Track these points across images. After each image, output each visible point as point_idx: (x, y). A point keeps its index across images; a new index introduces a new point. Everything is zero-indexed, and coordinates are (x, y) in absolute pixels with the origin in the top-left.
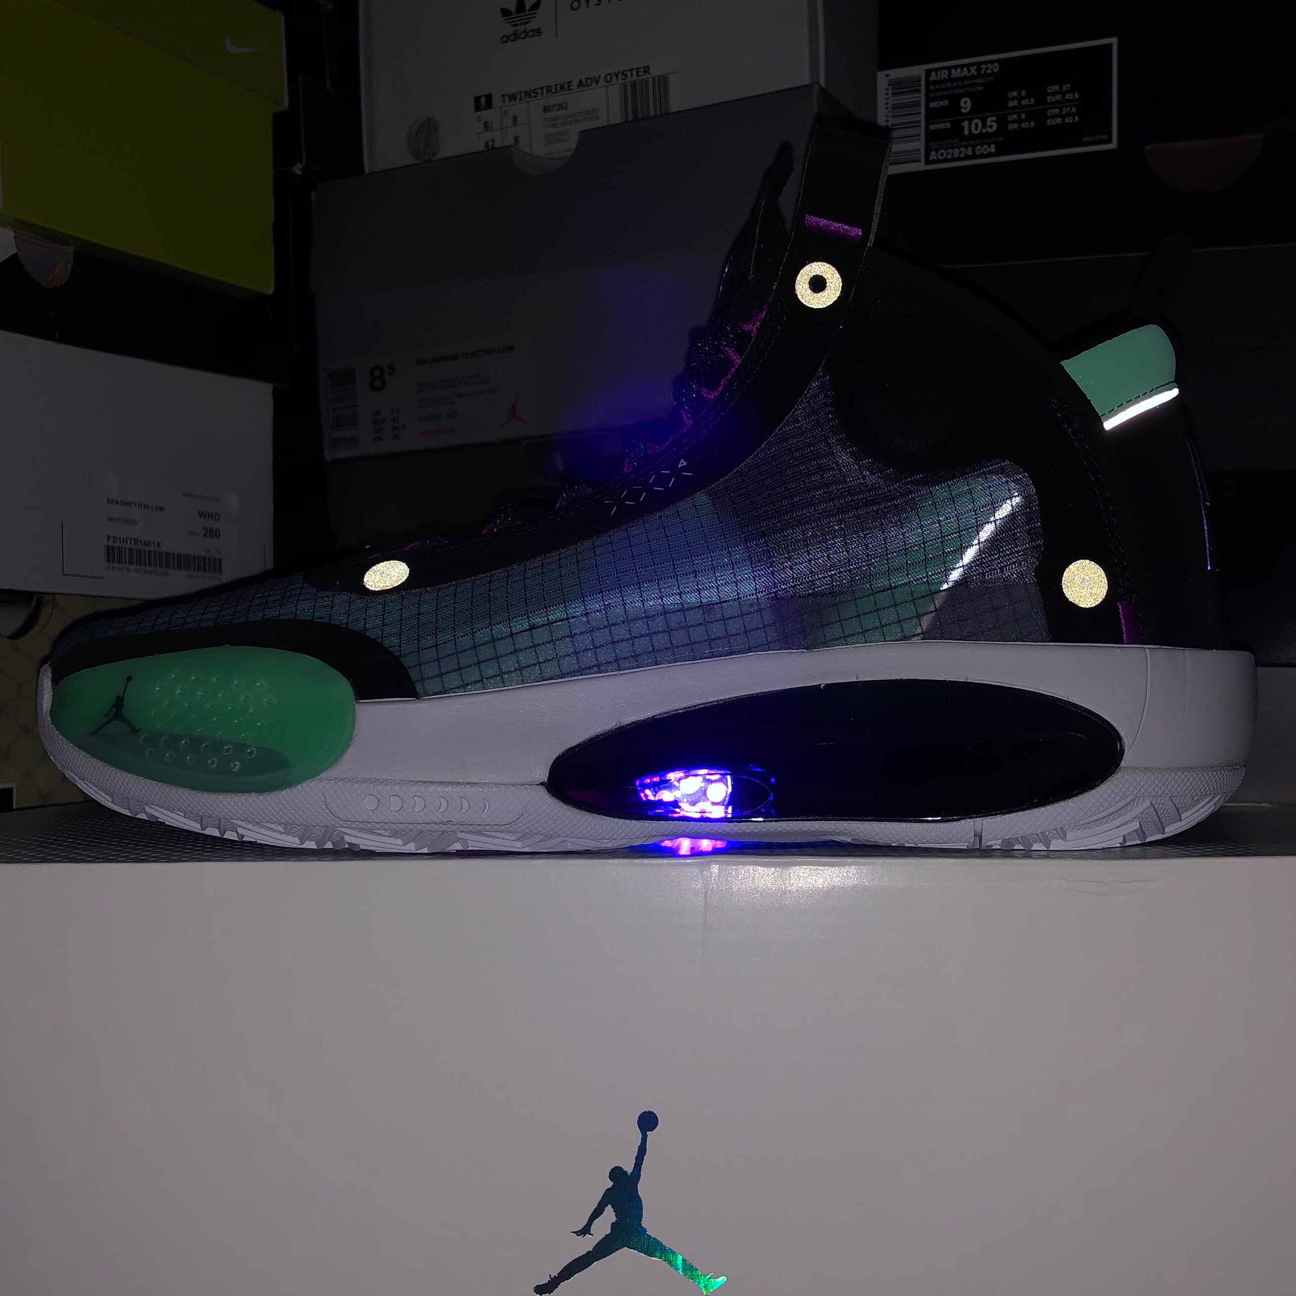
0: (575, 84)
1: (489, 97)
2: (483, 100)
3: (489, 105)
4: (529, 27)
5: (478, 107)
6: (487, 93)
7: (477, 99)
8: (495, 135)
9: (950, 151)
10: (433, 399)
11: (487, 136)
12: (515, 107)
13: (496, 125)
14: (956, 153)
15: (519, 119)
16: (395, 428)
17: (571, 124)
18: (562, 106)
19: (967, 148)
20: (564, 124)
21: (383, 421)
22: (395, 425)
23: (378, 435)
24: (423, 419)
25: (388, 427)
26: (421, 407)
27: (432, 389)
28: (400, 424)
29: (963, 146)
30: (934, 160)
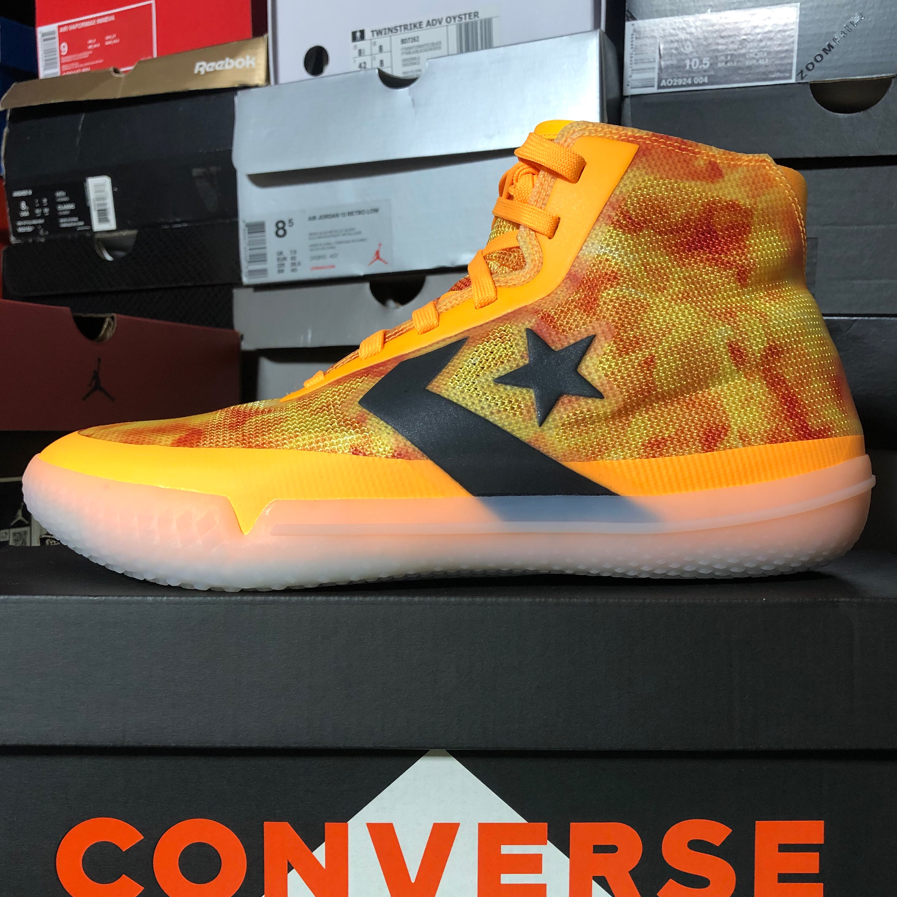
0: (424, 24)
1: (362, 32)
2: (358, 34)
3: (362, 37)
5: (354, 39)
6: (361, 29)
7: (354, 34)
8: (366, 59)
9: (676, 80)
10: (320, 245)
11: (361, 60)
12: (383, 40)
13: (367, 52)
14: (680, 82)
15: (384, 48)
16: (293, 264)
17: (421, 51)
18: (414, 39)
19: (687, 78)
20: (417, 52)
21: (285, 259)
22: (293, 261)
23: (281, 268)
24: (313, 258)
25: (288, 263)
26: (312, 250)
27: (320, 238)
28: (297, 261)
29: (685, 77)
30: (664, 86)
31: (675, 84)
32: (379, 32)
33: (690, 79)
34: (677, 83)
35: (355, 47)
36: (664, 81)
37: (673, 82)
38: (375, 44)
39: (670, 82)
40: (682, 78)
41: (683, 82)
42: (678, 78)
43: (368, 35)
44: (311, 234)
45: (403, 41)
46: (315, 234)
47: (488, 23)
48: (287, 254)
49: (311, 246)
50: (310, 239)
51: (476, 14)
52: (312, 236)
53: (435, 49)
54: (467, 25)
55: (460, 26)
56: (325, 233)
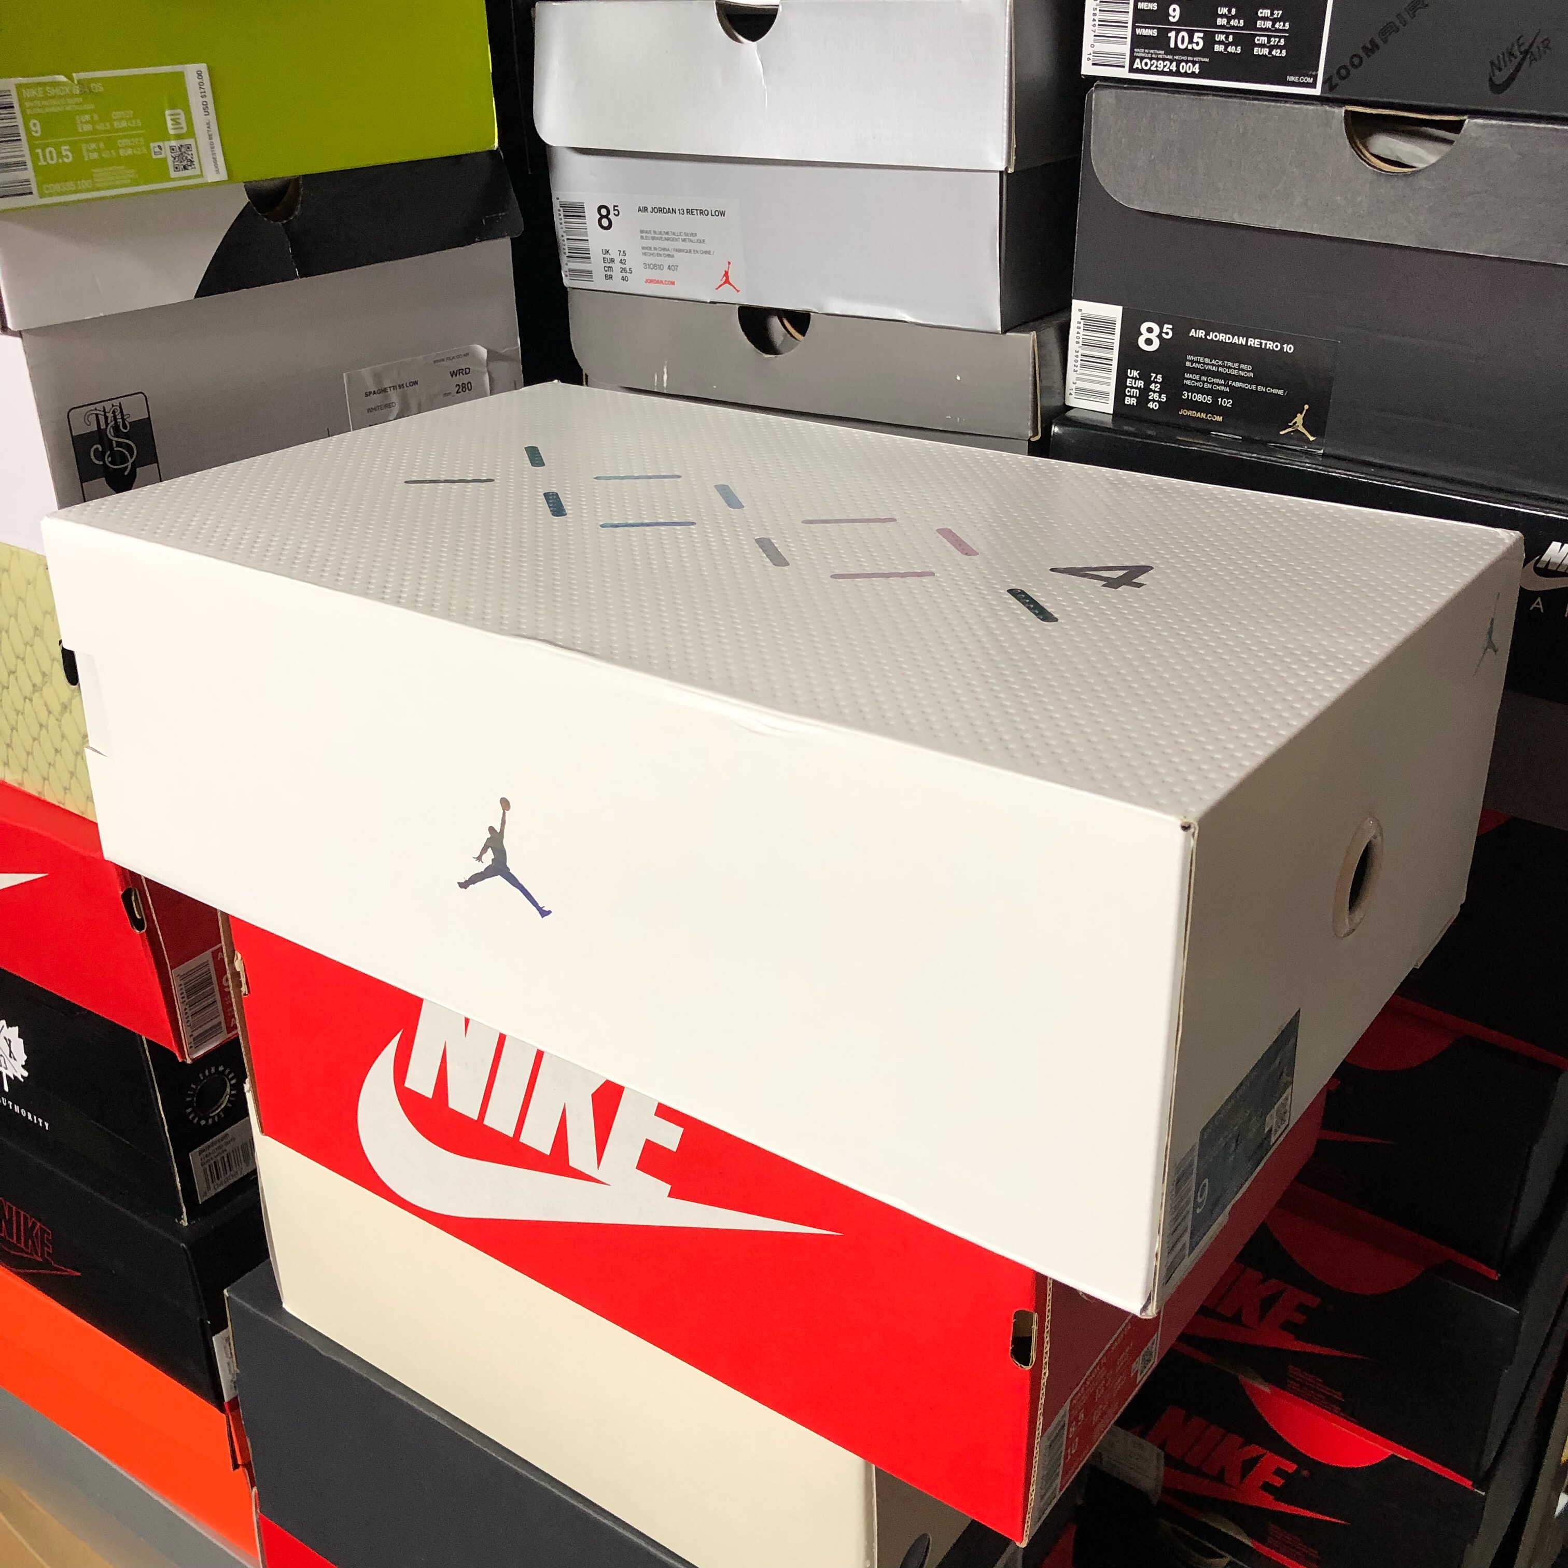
9: (1154, 61)
10: (655, 249)
14: (1161, 65)
16: (623, 270)
19: (1171, 61)
21: (612, 260)
22: (623, 266)
23: (608, 273)
24: (647, 266)
25: (617, 266)
26: (645, 254)
27: (653, 238)
28: (627, 267)
29: (1167, 60)
30: (1137, 68)
31: (1153, 68)
33: (1174, 64)
34: (1157, 67)
36: (1138, 60)
37: (1152, 65)
39: (1146, 64)
40: (1164, 60)
41: (1165, 66)
42: (1158, 59)
44: (642, 232)
46: (646, 232)
48: (614, 254)
49: (643, 248)
50: (642, 237)
52: (644, 235)
56: (660, 233)
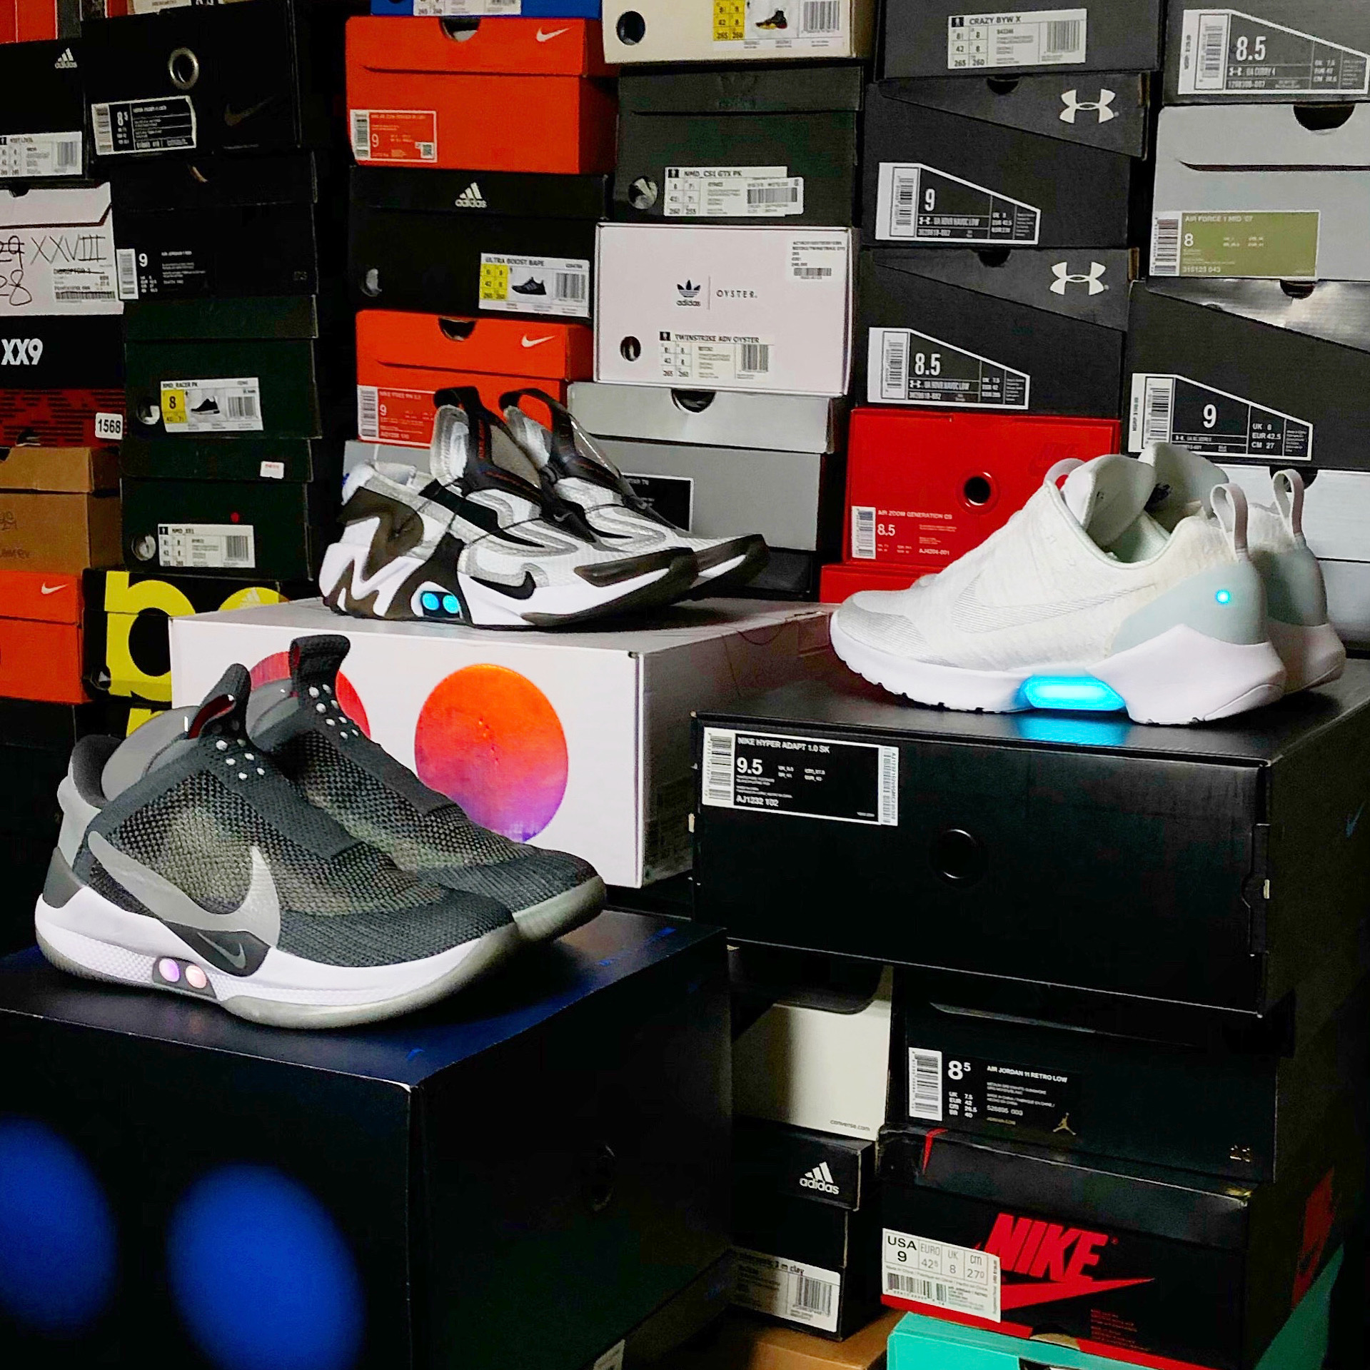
0: (717, 339)
1: (668, 334)
2: (665, 335)
3: (668, 339)
4: (693, 299)
5: (662, 338)
6: (668, 331)
7: (662, 333)
8: (671, 356)
11: (667, 356)
12: (683, 343)
13: (672, 351)
15: (685, 351)
17: (714, 360)
18: (709, 349)
20: (710, 359)
32: (682, 337)
35: (662, 345)
38: (678, 346)
43: (672, 337)
45: (700, 349)
47: (765, 348)
51: (757, 339)
53: (725, 360)
54: (749, 346)
55: (745, 346)
